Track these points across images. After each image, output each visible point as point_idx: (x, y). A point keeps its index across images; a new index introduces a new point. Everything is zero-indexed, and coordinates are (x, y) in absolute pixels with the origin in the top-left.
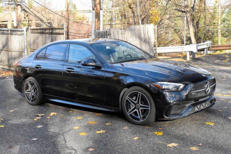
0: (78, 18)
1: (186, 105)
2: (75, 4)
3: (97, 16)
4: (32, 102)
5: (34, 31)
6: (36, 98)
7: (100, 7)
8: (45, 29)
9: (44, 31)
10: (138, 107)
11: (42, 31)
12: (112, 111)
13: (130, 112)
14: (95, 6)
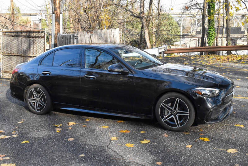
0: (22, 21)
1: (221, 110)
2: (18, 8)
3: (57, 19)
4: (37, 111)
5: (6, 34)
6: (44, 107)
7: (60, 10)
8: (21, 32)
9: (19, 34)
10: (174, 113)
11: (17, 34)
12: (143, 118)
13: (165, 119)
14: (55, 10)
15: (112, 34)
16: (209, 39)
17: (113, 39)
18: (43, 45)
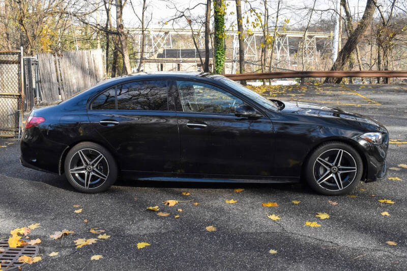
4: (90, 187)
6: (104, 180)
10: (335, 171)
13: (321, 180)
15: (92, 57)
16: (218, 65)
17: (93, 65)
18: (17, 75)
